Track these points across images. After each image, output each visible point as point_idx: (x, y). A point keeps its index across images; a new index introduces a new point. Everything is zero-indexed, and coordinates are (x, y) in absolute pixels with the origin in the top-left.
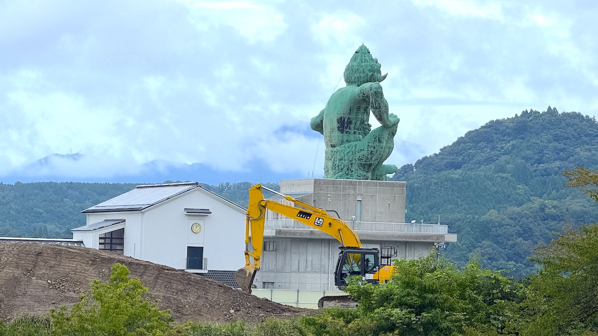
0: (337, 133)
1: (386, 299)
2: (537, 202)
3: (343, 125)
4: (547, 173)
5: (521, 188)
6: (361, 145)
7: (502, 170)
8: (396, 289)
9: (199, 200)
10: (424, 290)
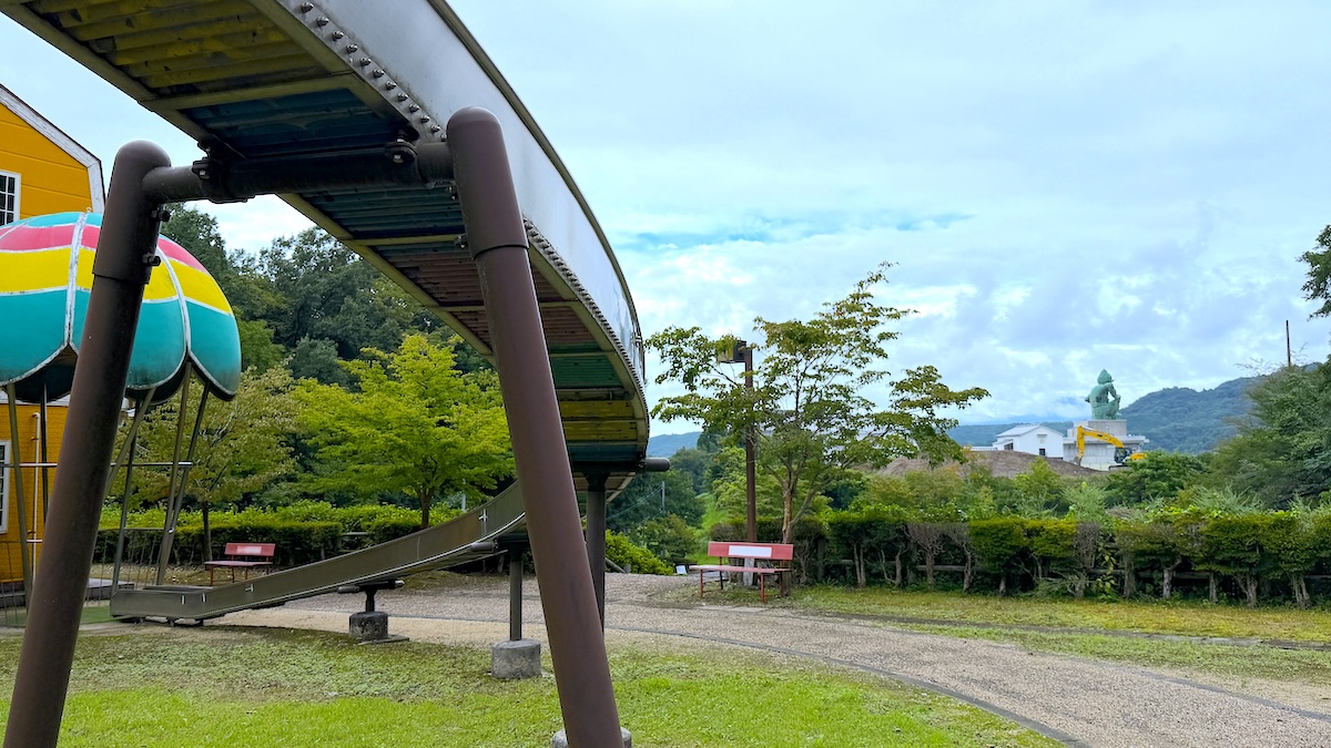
0: (1096, 404)
1: (1143, 466)
2: (1173, 424)
3: (1098, 400)
4: (1175, 412)
5: (1165, 419)
6: (1106, 407)
7: (1156, 412)
8: (1147, 462)
9: (1043, 431)
10: (1158, 462)
